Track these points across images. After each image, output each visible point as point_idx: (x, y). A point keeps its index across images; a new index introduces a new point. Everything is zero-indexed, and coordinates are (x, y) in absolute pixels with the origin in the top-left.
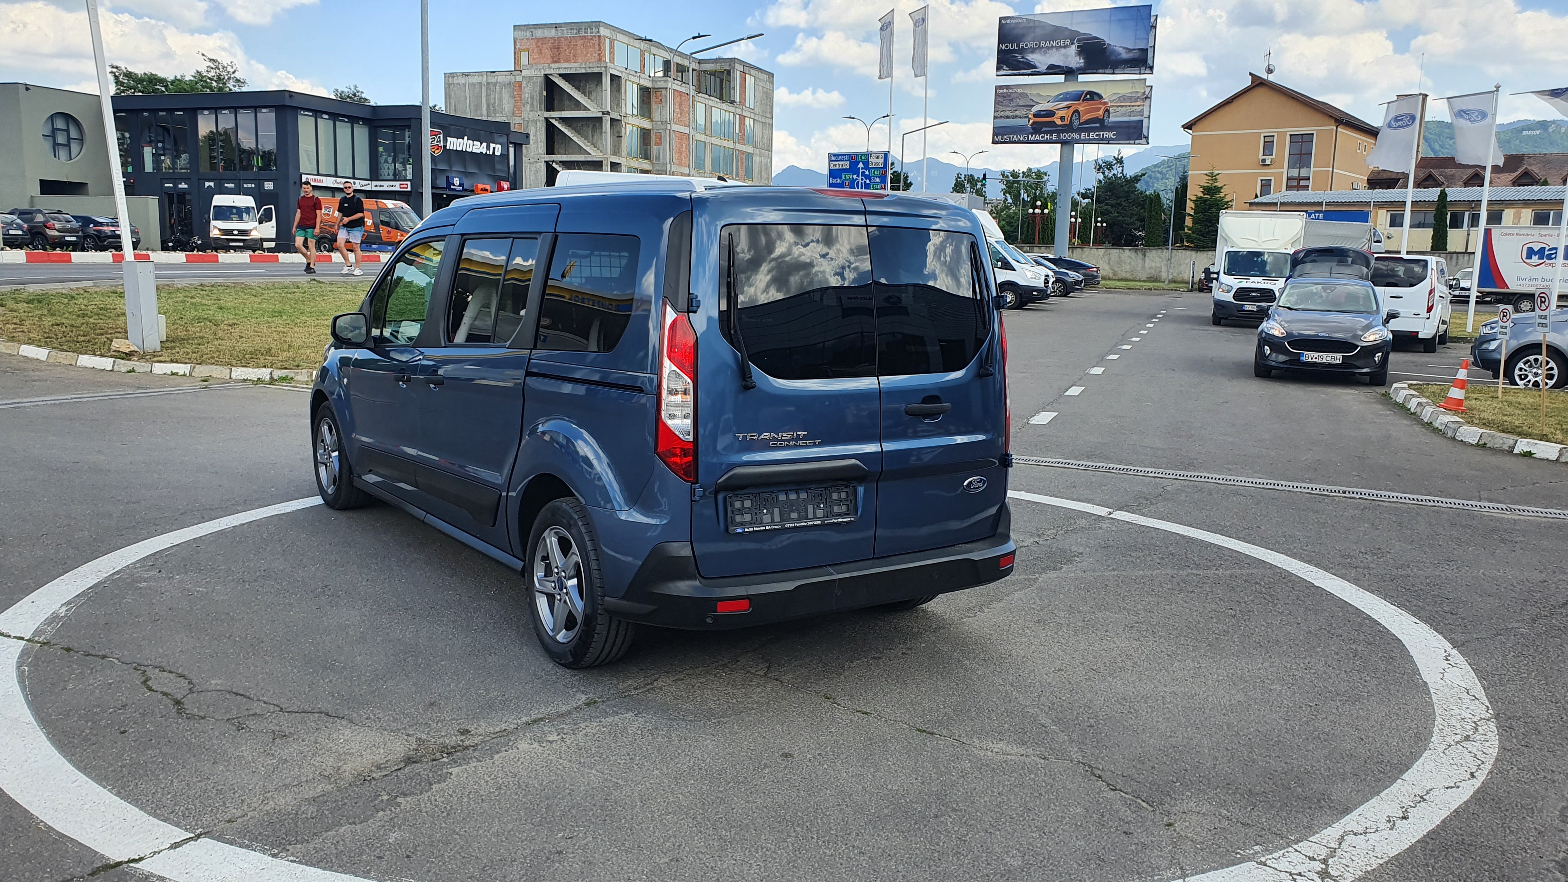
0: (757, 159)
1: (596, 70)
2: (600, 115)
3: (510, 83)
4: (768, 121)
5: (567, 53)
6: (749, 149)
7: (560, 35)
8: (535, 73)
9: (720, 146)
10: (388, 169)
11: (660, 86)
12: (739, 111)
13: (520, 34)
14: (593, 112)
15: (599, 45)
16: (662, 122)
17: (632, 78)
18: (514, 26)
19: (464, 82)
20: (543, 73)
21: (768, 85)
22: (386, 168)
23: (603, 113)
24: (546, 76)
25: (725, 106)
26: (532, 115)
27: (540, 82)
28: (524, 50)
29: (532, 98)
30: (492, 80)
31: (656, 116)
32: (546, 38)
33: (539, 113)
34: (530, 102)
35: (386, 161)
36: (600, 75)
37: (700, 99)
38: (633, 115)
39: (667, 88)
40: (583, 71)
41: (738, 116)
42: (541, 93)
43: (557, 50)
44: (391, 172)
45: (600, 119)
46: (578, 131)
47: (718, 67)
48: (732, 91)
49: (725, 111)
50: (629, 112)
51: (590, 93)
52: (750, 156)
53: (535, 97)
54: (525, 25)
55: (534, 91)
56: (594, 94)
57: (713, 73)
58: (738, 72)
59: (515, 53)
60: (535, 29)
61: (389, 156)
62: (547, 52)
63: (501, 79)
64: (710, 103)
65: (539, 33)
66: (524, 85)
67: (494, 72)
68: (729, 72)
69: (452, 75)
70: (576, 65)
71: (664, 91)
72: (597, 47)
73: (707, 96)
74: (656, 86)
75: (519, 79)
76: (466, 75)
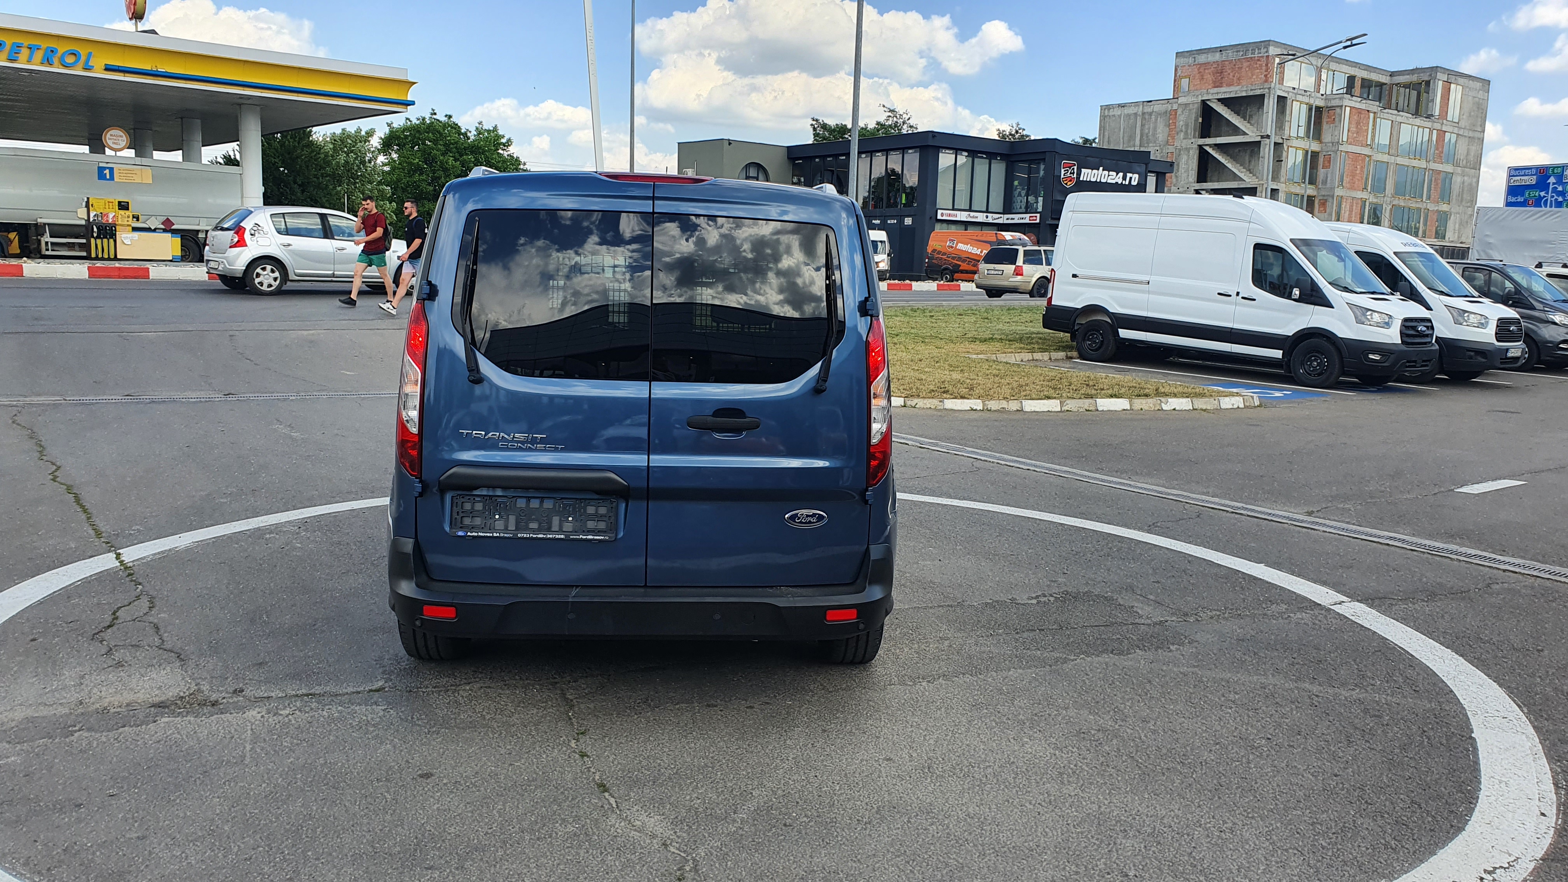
0: (1457, 180)
1: (1258, 92)
2: (1258, 139)
3: (1166, 112)
4: (1477, 135)
5: (1231, 77)
6: (1449, 168)
7: (1224, 58)
8: (1193, 100)
9: (1408, 166)
10: (1021, 202)
11: (1334, 105)
12: (1437, 126)
13: (1182, 60)
14: (1252, 135)
15: (1267, 65)
16: (1333, 143)
17: (1300, 98)
18: (1177, 53)
19: (1119, 113)
20: (1200, 98)
21: (1481, 95)
22: (1019, 201)
23: (1262, 137)
24: (1204, 102)
25: (1418, 121)
26: (1186, 143)
27: (1196, 108)
28: (1185, 77)
29: (1187, 125)
30: (1148, 109)
31: (1327, 137)
32: (1208, 63)
33: (1193, 140)
34: (1184, 130)
35: (1020, 195)
36: (1262, 96)
37: (1386, 116)
38: (1298, 137)
39: (1342, 106)
40: (1244, 94)
41: (1435, 132)
42: (1196, 120)
43: (1220, 75)
44: (1024, 205)
45: (1258, 143)
46: (1234, 158)
47: (1414, 78)
48: (1430, 104)
49: (1419, 127)
50: (1294, 134)
51: (1251, 116)
52: (1449, 176)
53: (1190, 124)
54: (1187, 52)
55: (1189, 118)
56: (1255, 118)
57: (1407, 86)
58: (1440, 83)
59: (1175, 81)
60: (1198, 54)
61: (1023, 189)
62: (1209, 77)
63: (1157, 108)
64: (1399, 119)
65: (1202, 59)
66: (1179, 112)
67: (1151, 101)
68: (1428, 83)
69: (1108, 107)
70: (1237, 88)
71: (1338, 110)
72: (1264, 68)
73: (1396, 112)
74: (1329, 105)
75: (1175, 107)
76: (1122, 106)
